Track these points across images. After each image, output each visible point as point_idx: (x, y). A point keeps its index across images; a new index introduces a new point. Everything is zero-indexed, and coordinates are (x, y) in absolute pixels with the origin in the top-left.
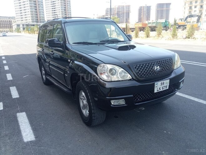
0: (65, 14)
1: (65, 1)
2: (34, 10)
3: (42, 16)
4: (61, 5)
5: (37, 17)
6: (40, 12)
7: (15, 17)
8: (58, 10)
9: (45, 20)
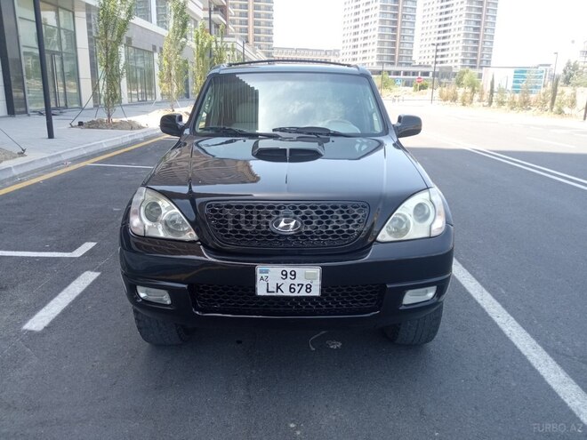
0: (475, 42)
1: (482, 3)
2: (389, 32)
3: (407, 46)
4: (469, 15)
5: (393, 51)
6: (404, 36)
7: (338, 51)
8: (455, 30)
9: (413, 59)
